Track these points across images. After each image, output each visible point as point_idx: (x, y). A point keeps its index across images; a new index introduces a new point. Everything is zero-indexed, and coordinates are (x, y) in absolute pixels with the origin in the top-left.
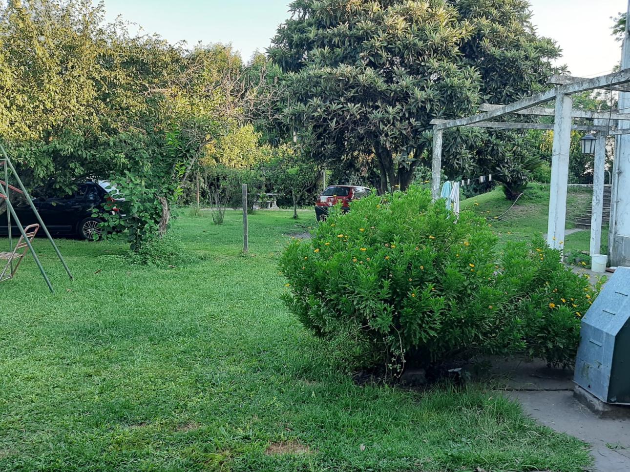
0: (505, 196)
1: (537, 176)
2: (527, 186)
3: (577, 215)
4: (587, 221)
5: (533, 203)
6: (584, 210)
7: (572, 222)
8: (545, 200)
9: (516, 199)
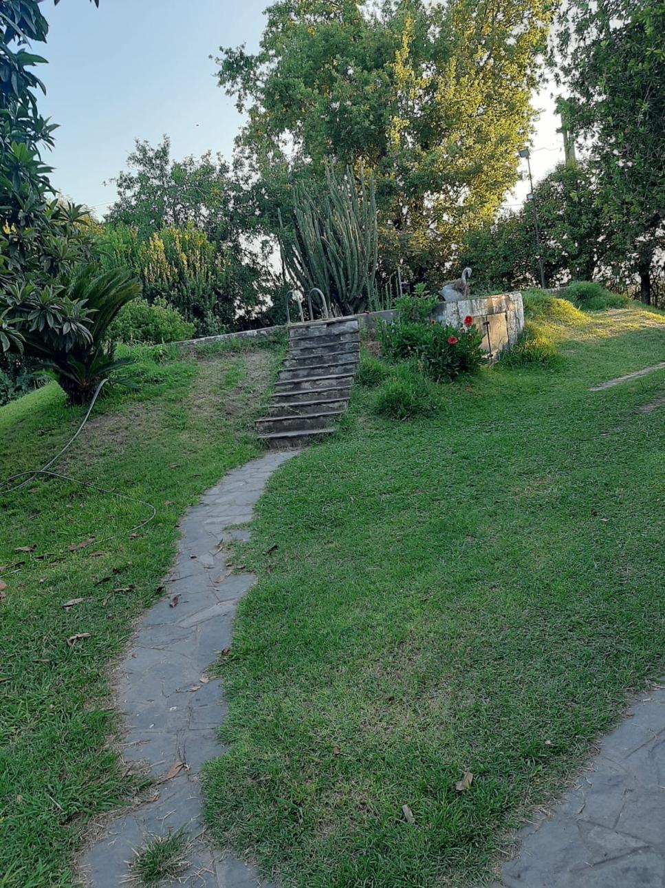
0: (63, 394)
1: (148, 331)
2: (115, 358)
3: (259, 413)
4: (285, 423)
5: (140, 400)
6: (270, 394)
7: (252, 435)
8: (171, 387)
9: (92, 397)
